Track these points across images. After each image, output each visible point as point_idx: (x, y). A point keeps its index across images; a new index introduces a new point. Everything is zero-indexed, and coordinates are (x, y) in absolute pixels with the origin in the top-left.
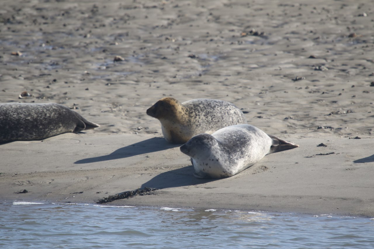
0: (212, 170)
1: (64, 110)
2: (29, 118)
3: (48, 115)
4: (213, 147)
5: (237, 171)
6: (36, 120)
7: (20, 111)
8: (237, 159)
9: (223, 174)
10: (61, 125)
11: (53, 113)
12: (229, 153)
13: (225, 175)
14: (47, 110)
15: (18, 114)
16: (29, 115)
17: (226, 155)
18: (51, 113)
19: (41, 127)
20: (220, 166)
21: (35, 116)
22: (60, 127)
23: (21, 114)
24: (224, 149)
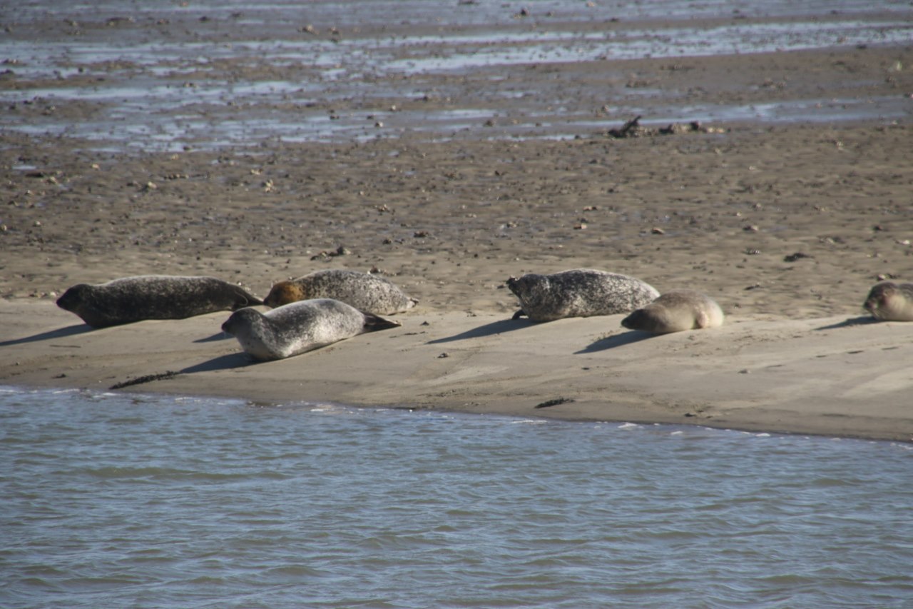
0: (257, 351)
1: (217, 285)
2: (163, 294)
3: (190, 290)
4: (254, 323)
5: (290, 352)
6: (172, 296)
7: (153, 285)
8: (289, 338)
9: (271, 355)
10: (209, 302)
11: (199, 288)
12: (276, 331)
13: (274, 357)
14: (191, 284)
15: (150, 289)
16: (165, 290)
17: (272, 334)
18: (196, 287)
19: (179, 304)
20: (264, 346)
21: (173, 291)
22: (208, 304)
23: (154, 288)
24: (271, 326)
